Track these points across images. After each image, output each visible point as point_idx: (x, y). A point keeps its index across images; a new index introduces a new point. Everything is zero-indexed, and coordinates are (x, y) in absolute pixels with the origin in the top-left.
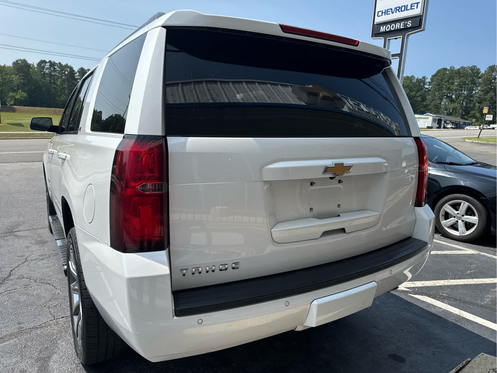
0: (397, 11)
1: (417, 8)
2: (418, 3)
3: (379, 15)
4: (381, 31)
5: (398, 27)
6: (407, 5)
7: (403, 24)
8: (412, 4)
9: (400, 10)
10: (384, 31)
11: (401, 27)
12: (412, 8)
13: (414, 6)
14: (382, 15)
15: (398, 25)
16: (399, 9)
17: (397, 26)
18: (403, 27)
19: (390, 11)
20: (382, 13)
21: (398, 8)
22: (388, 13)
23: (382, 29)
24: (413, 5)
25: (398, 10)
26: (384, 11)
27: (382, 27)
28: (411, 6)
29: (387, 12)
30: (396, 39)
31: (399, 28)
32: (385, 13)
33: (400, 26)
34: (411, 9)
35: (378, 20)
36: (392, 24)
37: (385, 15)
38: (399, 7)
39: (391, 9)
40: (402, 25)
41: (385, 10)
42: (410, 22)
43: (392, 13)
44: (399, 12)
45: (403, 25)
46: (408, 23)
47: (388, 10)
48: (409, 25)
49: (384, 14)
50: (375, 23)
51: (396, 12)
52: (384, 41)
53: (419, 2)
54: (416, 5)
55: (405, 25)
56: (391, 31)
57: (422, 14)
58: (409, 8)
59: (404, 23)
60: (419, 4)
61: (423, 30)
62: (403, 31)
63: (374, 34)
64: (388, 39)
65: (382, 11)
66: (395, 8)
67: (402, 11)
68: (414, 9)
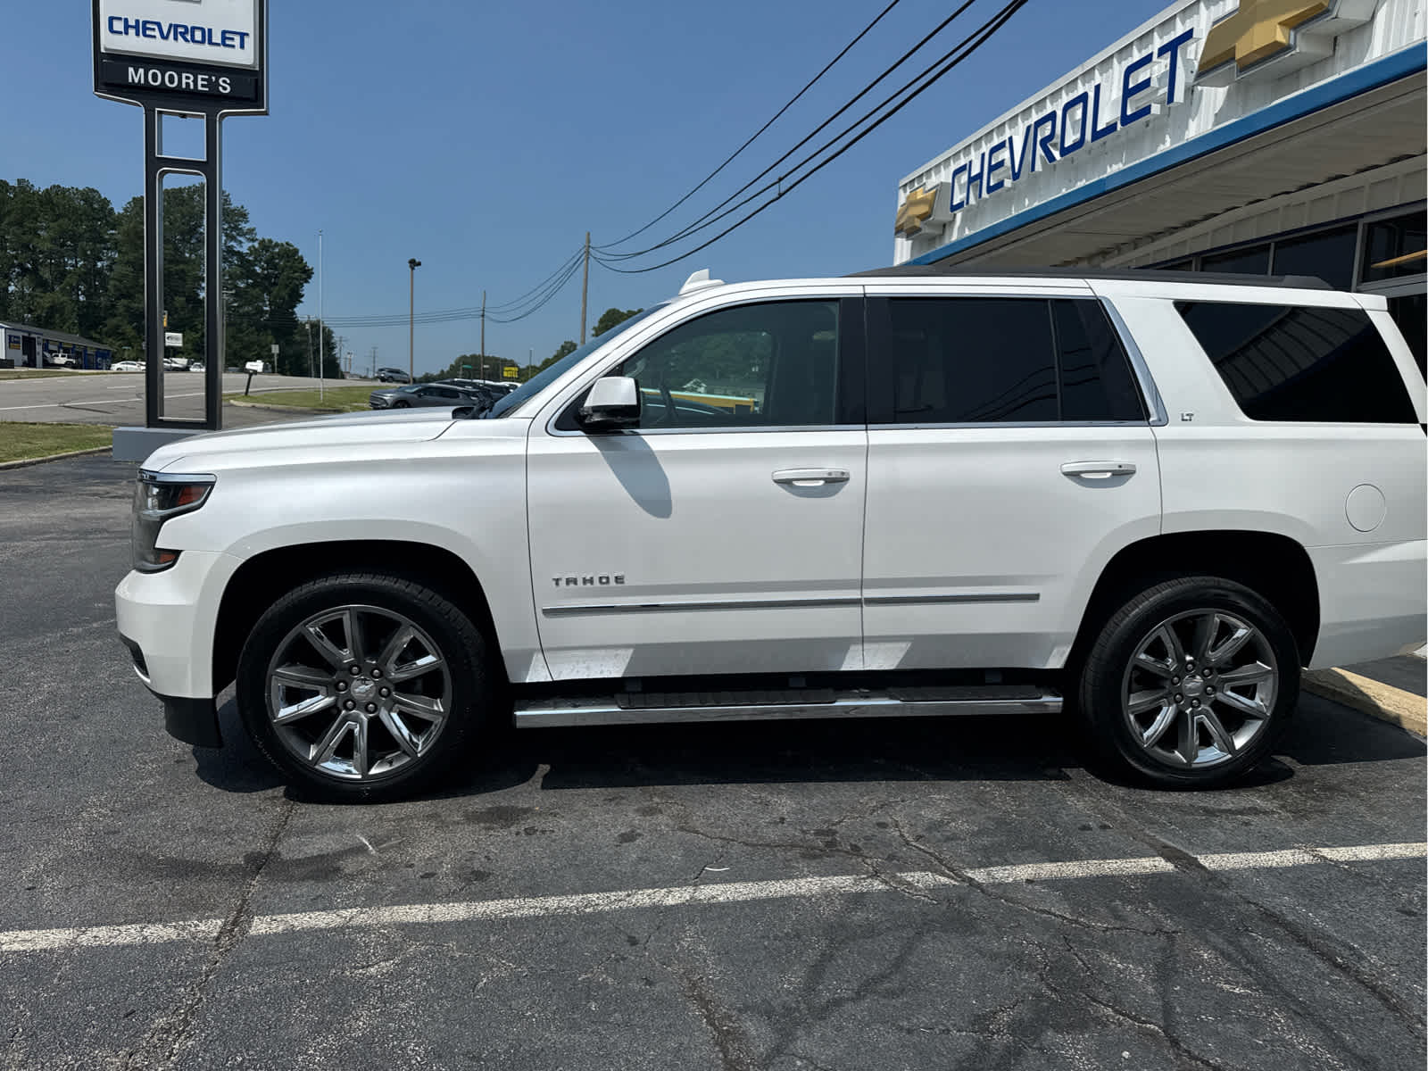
1: (242, 46)
2: (243, 35)
4: (130, 80)
5: (188, 84)
6: (210, 30)
7: (203, 80)
8: (224, 33)
10: (142, 82)
11: (200, 88)
12: (228, 42)
13: (232, 39)
14: (127, 33)
15: (188, 78)
16: (186, 32)
17: (184, 81)
18: (206, 89)
20: (127, 26)
21: (180, 30)
23: (135, 76)
26: (132, 23)
27: (131, 70)
28: (224, 38)
30: (184, 116)
31: (192, 87)
32: (136, 27)
33: (195, 82)
34: (225, 45)
35: (109, 42)
36: (167, 71)
37: (137, 34)
38: (186, 27)
40: (200, 82)
41: (137, 21)
42: (228, 81)
44: (186, 40)
45: (206, 83)
46: (221, 83)
47: (145, 23)
48: (225, 88)
50: (103, 50)
51: (176, 39)
52: (147, 115)
53: (247, 34)
54: (237, 38)
55: (212, 84)
56: (162, 90)
57: (257, 69)
58: (217, 38)
59: (207, 77)
60: (246, 39)
61: (266, 113)
62: (209, 102)
63: (107, 84)
64: (160, 112)
65: (126, 20)
66: (171, 25)
67: (193, 41)
68: (233, 46)
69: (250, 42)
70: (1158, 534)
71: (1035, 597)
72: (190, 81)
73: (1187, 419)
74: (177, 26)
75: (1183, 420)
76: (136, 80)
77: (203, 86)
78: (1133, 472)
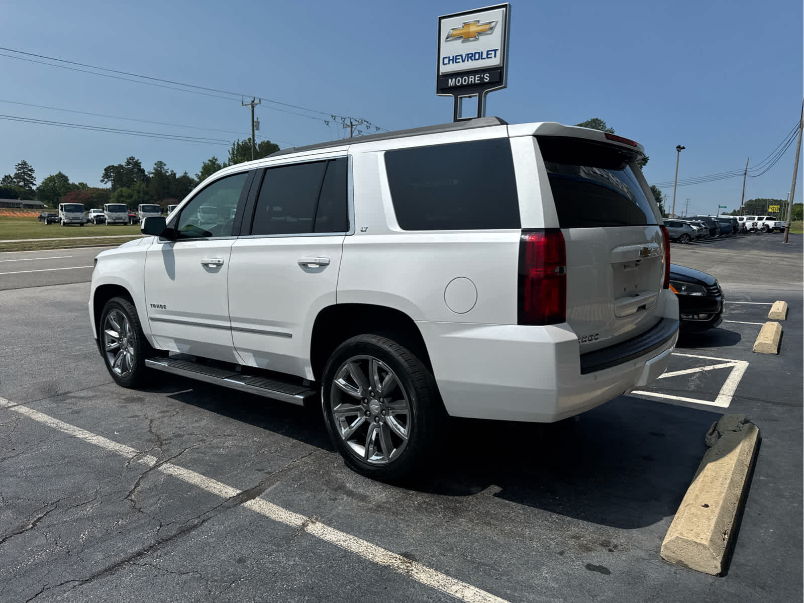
0: (470, 60)
1: (495, 56)
2: (495, 51)
3: (445, 62)
4: (449, 85)
6: (482, 52)
7: (478, 77)
8: (488, 51)
9: (473, 58)
10: (454, 85)
11: (476, 82)
12: (489, 56)
13: (491, 54)
14: (449, 63)
15: (472, 78)
16: (472, 56)
17: (470, 80)
18: (479, 82)
19: (459, 59)
20: (449, 60)
21: (470, 55)
22: (457, 61)
23: (451, 82)
24: (489, 53)
25: (471, 58)
26: (451, 58)
27: (450, 80)
28: (488, 54)
29: (456, 59)
30: (470, 97)
31: (473, 82)
32: (453, 60)
33: (475, 79)
34: (488, 58)
35: (444, 69)
36: (463, 77)
37: (453, 63)
38: (472, 54)
39: (461, 56)
40: (477, 79)
41: (453, 57)
42: (488, 75)
43: (463, 61)
44: (472, 60)
45: (478, 79)
46: (485, 77)
47: (457, 56)
48: (487, 79)
49: (451, 62)
50: (440, 74)
51: (468, 61)
52: (455, 100)
53: (498, 50)
54: (493, 53)
55: (482, 79)
56: (462, 86)
57: (502, 65)
58: (484, 56)
59: (479, 76)
61: (505, 87)
62: (480, 88)
63: (441, 89)
64: (460, 97)
65: (449, 57)
66: (466, 55)
67: (475, 59)
68: (491, 57)
69: (498, 53)
70: (335, 304)
71: (290, 336)
72: (473, 80)
73: (364, 231)
74: (468, 54)
75: (362, 231)
76: (452, 85)
77: (478, 80)
78: (327, 264)
